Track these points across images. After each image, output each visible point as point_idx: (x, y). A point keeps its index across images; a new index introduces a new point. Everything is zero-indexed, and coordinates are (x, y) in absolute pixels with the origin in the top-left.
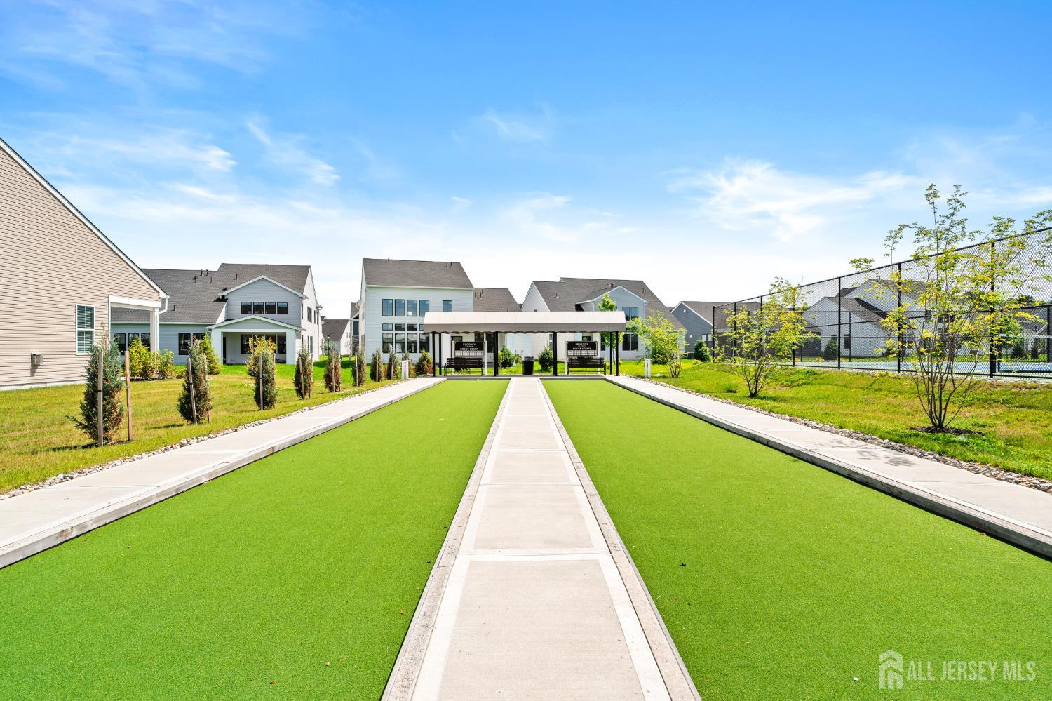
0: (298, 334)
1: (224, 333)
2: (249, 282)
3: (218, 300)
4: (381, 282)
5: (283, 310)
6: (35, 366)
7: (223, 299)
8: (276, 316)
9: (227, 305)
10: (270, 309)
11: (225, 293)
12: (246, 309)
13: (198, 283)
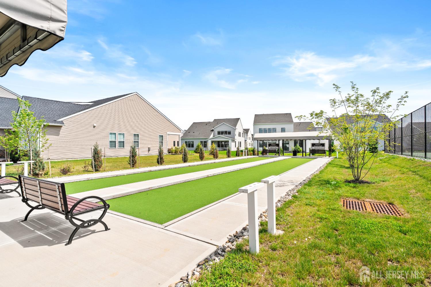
0: (233, 141)
1: (212, 141)
2: (220, 125)
3: (211, 131)
4: (258, 123)
5: (229, 133)
6: (149, 150)
7: (213, 130)
8: (228, 135)
9: (214, 132)
10: (226, 132)
11: (213, 129)
12: (219, 133)
13: (207, 126)
